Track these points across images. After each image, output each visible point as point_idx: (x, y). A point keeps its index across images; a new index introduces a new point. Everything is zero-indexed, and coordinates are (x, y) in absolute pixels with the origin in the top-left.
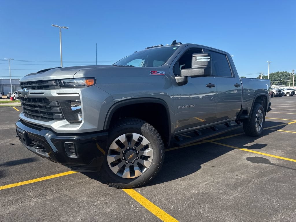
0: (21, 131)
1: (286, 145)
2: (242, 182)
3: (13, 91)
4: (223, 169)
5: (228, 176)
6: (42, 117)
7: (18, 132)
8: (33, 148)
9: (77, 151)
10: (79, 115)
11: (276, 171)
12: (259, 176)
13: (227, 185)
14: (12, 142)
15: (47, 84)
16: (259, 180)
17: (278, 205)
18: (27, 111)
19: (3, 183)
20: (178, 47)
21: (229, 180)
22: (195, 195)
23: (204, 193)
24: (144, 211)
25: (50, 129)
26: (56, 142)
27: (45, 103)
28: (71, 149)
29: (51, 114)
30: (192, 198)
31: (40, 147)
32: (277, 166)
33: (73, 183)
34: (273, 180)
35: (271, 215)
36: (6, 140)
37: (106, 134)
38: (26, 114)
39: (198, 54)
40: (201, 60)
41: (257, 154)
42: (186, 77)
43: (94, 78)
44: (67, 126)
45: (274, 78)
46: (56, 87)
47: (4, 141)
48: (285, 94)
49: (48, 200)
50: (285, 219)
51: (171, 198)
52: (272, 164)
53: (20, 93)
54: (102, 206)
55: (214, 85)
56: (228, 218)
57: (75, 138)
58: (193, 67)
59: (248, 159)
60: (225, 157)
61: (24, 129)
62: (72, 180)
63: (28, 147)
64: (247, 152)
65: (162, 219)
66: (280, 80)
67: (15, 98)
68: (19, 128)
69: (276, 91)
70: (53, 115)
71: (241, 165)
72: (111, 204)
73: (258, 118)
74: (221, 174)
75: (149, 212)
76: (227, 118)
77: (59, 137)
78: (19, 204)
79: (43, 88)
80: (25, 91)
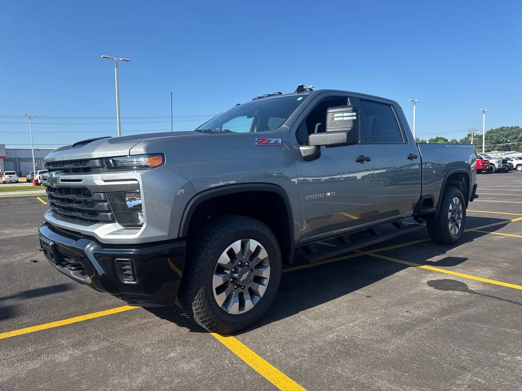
0: (46, 241)
1: (501, 258)
2: (413, 323)
3: (37, 169)
4: (385, 301)
5: (392, 312)
6: (80, 218)
7: (42, 243)
8: (66, 269)
9: (135, 273)
10: (139, 214)
11: (476, 303)
12: (445, 312)
13: (389, 327)
14: (34, 258)
15: (88, 165)
16: (444, 318)
17: (470, 360)
18: (57, 209)
19: (20, 325)
20: (305, 97)
21: (392, 319)
22: (332, 344)
23: (347, 341)
24: (244, 370)
25: (92, 238)
26: (101, 259)
27: (84, 195)
28: (126, 270)
29: (95, 213)
30: (325, 349)
31: (78, 267)
32: (479, 294)
33: (131, 324)
34: (468, 318)
35: (454, 376)
36: (23, 254)
37: (184, 244)
38: (56, 214)
39: (336, 108)
40: (341, 119)
41: (447, 274)
42: (318, 147)
43: (162, 155)
44: (119, 233)
45: (495, 138)
46: (101, 169)
47: (21, 256)
48: (514, 167)
49: (89, 352)
50: (477, 381)
51: (292, 348)
52: (471, 292)
53: (46, 180)
54: (178, 361)
55: (369, 158)
56: (383, 380)
57: (133, 252)
58: (328, 130)
59: (430, 283)
60: (392, 281)
61: (52, 238)
62: (131, 320)
63: (58, 267)
64: (431, 271)
65: (272, 382)
66: (506, 142)
67: (39, 181)
68: (45, 237)
69: (498, 162)
70: (97, 215)
71: (416, 294)
72: (193, 359)
73: (453, 212)
74: (381, 309)
75: (253, 370)
76: (397, 212)
77: (108, 251)
78: (45, 358)
79: (80, 172)
80: (54, 176)
